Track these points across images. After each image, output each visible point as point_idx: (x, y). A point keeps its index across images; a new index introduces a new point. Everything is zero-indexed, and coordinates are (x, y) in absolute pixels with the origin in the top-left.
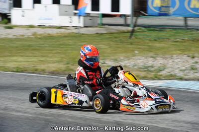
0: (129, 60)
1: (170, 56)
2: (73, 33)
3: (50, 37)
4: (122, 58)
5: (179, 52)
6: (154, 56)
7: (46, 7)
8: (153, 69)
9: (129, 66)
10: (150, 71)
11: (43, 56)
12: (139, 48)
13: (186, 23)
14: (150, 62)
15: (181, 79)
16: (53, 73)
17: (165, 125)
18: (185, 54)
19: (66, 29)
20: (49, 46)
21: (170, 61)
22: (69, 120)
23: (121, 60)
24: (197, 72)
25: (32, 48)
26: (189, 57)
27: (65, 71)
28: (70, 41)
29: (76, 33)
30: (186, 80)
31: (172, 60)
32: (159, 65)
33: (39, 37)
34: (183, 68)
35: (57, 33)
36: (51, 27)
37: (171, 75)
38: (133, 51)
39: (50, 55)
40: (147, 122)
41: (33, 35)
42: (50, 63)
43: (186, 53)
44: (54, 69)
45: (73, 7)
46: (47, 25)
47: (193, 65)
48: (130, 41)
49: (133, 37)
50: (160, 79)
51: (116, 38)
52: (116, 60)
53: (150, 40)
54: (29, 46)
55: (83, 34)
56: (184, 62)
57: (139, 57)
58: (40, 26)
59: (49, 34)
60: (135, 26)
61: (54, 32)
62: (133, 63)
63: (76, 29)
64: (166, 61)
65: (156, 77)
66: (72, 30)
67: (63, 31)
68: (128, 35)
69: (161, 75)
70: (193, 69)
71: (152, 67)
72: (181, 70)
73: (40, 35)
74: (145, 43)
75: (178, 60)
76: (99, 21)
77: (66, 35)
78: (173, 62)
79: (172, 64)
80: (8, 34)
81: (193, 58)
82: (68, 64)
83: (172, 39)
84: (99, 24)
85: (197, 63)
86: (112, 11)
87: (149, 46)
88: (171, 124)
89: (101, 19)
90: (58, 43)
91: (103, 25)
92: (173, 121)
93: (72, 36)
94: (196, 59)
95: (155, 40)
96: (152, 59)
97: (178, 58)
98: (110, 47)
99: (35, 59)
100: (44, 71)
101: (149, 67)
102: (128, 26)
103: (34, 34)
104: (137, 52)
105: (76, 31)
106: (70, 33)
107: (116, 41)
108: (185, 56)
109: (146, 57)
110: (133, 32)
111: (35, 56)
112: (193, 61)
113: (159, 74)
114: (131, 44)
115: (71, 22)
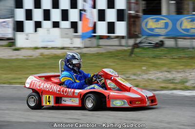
3: (57, 57)
4: (139, 73)
6: (169, 70)
7: (48, 30)
10: (175, 83)
14: (169, 76)
32: (180, 78)
33: (47, 57)
35: (62, 54)
41: (41, 56)
45: (72, 30)
46: (50, 46)
49: (133, 55)
53: (149, 58)
55: (85, 54)
58: (43, 48)
61: (59, 52)
66: (74, 50)
73: (47, 55)
80: (18, 55)
86: (108, 33)
87: (151, 62)
95: (154, 58)
98: (118, 64)
103: (42, 54)
104: (144, 68)
105: (79, 51)
115: (71, 43)
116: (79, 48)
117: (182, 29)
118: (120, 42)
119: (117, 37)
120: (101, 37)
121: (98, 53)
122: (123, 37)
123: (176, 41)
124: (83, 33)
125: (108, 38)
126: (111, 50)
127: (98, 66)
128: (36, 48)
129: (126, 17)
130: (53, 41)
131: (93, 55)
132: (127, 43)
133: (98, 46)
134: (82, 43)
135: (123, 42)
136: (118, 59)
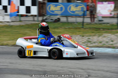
19: (1, 23)
26: (80, 36)
45: (4, 11)
53: (51, 28)
55: (12, 26)
66: (5, 23)
77: (3, 26)
86: (27, 13)
89: (20, 18)
93: (6, 27)
95: (54, 28)
105: (8, 24)
115: (3, 19)
116: (8, 22)
117: (71, 11)
118: (34, 19)
119: (32, 16)
120: (22, 16)
121: (20, 25)
122: (35, 16)
123: (67, 18)
124: (11, 13)
125: (26, 16)
126: (28, 24)
127: (20, 33)
129: (37, 3)
131: (17, 26)
132: (38, 19)
133: (20, 21)
134: (10, 19)
135: (36, 18)
136: (33, 29)
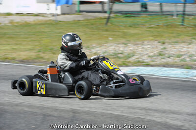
0: (100, 47)
1: (141, 42)
2: (50, 20)
3: (27, 25)
4: (94, 45)
5: (151, 38)
6: (126, 42)
8: (122, 56)
9: (100, 53)
10: (119, 58)
11: (17, 44)
12: (114, 35)
13: (161, 9)
14: (121, 49)
15: (148, 65)
16: (22, 61)
17: (119, 112)
18: (156, 41)
19: (43, 16)
20: (25, 34)
21: (140, 47)
22: (26, 109)
23: (93, 47)
24: (164, 58)
25: (8, 36)
26: (159, 43)
27: (35, 59)
28: (46, 29)
29: (54, 21)
30: (152, 66)
31: (143, 46)
32: (129, 52)
33: (16, 24)
34: (152, 54)
35: (34, 21)
36: (28, 14)
37: (139, 62)
38: (107, 38)
39: (24, 43)
40: (103, 109)
42: (21, 51)
43: (157, 39)
44: (24, 57)
46: (25, 12)
47: (162, 50)
48: (106, 27)
49: (109, 24)
50: (127, 66)
51: (92, 25)
52: (88, 47)
53: (125, 27)
54: (5, 34)
55: (60, 21)
56: (153, 48)
57: (111, 44)
58: (18, 14)
59: (26, 22)
60: (111, 13)
61: (31, 19)
62: (104, 50)
63: (53, 16)
64: (136, 48)
65: (124, 64)
66: (49, 17)
67: (40, 18)
68: (105, 21)
69: (129, 62)
70: (160, 55)
71: (122, 54)
72: (149, 56)
73: (17, 23)
74: (120, 29)
75: (149, 46)
76: (77, 8)
78: (143, 48)
79: (141, 51)
81: (164, 43)
82: (39, 52)
83: (147, 25)
84: (76, 11)
85: (165, 49)
87: (124, 32)
88: (126, 111)
89: (79, 6)
90: (34, 31)
91: (81, 11)
92: (129, 108)
93: (49, 24)
94: (166, 45)
95: (131, 27)
96: (123, 45)
97: (149, 45)
98: (86, 34)
99: (8, 47)
100: (14, 59)
101: (119, 53)
102: (105, 12)
103: (11, 22)
104: (111, 39)
105: (53, 18)
106: (47, 21)
107: (92, 28)
108: (156, 42)
109: (118, 44)
110: (109, 18)
111: (9, 45)
112: (162, 47)
113: (127, 60)
114: (107, 30)
115: (48, 10)
128: (9, 14)
130: (28, 7)
